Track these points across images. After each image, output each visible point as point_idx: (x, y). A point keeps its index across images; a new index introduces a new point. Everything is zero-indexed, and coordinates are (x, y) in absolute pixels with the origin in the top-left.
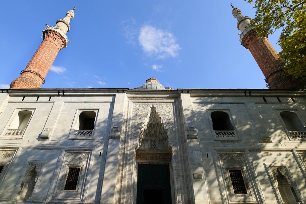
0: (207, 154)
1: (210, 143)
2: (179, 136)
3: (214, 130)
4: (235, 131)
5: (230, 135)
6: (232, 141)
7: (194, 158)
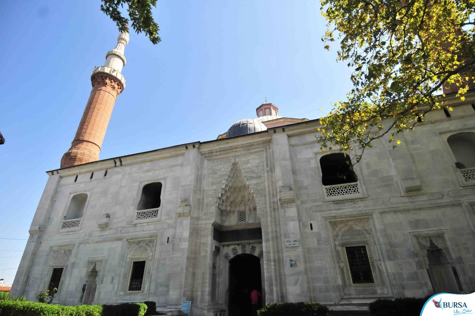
0: (311, 225)
1: (317, 206)
2: (270, 202)
3: (323, 186)
4: (358, 182)
5: (350, 190)
6: (352, 200)
7: (289, 232)
